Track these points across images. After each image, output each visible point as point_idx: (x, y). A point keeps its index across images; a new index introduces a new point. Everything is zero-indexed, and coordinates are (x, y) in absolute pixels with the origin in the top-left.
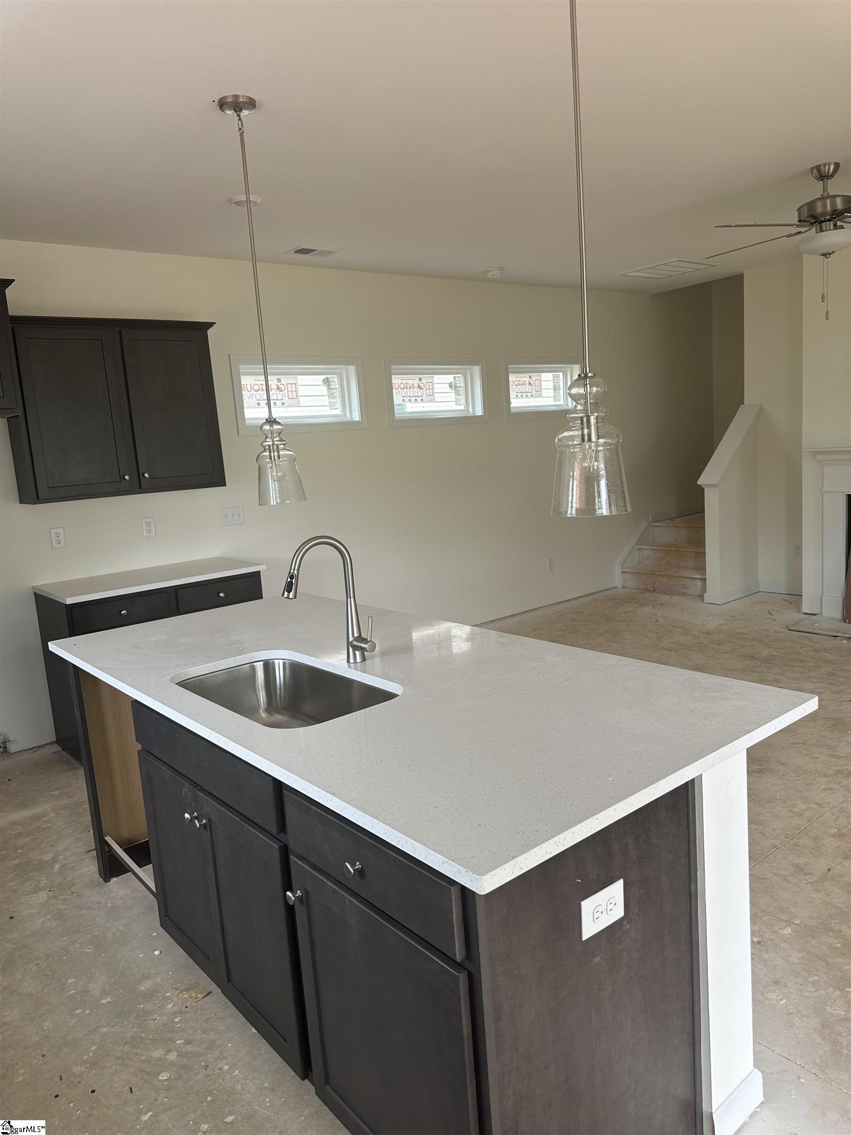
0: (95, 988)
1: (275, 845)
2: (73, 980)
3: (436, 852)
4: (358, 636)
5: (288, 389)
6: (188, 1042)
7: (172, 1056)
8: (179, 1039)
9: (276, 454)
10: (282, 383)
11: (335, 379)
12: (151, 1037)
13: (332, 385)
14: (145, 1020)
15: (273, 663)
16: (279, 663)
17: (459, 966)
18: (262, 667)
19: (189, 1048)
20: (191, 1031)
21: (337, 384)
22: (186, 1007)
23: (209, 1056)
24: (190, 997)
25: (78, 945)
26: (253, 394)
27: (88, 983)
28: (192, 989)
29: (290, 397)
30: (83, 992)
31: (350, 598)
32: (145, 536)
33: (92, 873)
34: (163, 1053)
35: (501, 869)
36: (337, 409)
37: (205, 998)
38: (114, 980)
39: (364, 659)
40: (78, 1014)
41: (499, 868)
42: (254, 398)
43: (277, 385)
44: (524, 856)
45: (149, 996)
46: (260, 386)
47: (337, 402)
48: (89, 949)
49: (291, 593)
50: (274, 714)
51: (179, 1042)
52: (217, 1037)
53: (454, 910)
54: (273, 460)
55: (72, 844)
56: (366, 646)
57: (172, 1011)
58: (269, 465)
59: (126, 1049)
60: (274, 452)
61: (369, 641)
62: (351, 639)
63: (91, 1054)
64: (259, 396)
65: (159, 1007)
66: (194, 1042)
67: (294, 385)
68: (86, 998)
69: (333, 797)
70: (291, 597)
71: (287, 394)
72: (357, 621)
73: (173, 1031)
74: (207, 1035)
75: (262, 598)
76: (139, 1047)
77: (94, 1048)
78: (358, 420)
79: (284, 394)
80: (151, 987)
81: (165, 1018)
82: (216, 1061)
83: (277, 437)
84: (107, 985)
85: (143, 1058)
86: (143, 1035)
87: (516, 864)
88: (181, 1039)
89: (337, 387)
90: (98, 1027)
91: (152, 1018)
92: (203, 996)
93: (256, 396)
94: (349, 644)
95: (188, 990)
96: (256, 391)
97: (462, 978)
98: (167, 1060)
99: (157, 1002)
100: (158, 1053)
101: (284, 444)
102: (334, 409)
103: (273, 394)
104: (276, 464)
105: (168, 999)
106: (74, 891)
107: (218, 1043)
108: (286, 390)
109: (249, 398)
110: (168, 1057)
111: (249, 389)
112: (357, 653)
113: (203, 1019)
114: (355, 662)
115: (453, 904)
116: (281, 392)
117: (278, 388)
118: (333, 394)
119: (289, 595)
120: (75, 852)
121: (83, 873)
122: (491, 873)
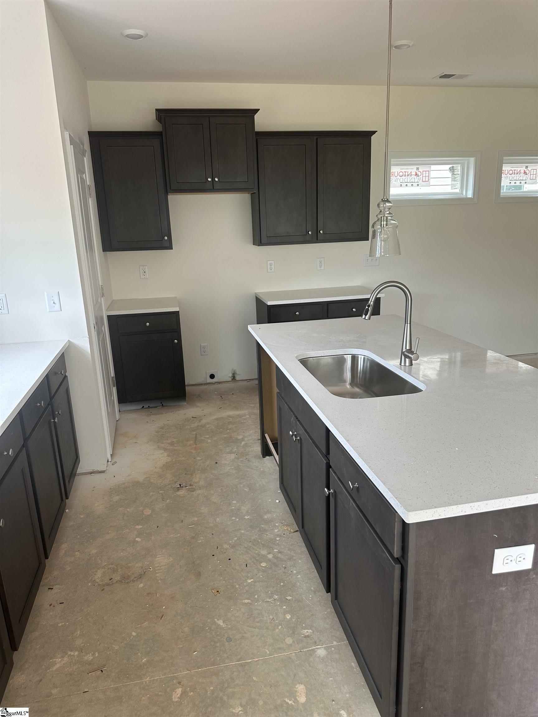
0: (244, 509)
1: (325, 461)
2: (235, 502)
3: (389, 490)
4: (409, 349)
5: (423, 175)
6: (280, 552)
7: (270, 556)
8: (276, 549)
9: (385, 223)
10: (420, 170)
11: (458, 168)
12: (263, 543)
13: (455, 172)
14: (263, 534)
15: (358, 357)
16: (361, 357)
17: (397, 561)
18: (350, 358)
19: (279, 555)
20: (283, 547)
21: (460, 171)
22: (284, 534)
23: (288, 563)
24: (287, 529)
25: (242, 486)
26: (398, 178)
27: (242, 506)
28: (289, 526)
29: (424, 180)
30: (238, 509)
31: (407, 323)
32: (318, 269)
33: (258, 451)
34: (266, 553)
35: (424, 512)
36: (456, 189)
37: (294, 533)
38: (253, 509)
39: (411, 364)
40: (233, 520)
41: (422, 511)
42: (399, 181)
43: (416, 172)
44: (443, 508)
45: (268, 522)
46: (404, 173)
47: (457, 184)
48: (246, 489)
49: (367, 316)
50: (355, 388)
51: (275, 550)
52: (294, 555)
53: (396, 527)
54: (382, 226)
55: (253, 434)
56: (412, 356)
57: (277, 533)
58: (379, 230)
59: (250, 544)
60: (384, 222)
61: (415, 354)
62: (404, 350)
63: (233, 541)
64: (402, 180)
65: (271, 529)
66: (283, 553)
67: (428, 172)
68: (239, 513)
69: (347, 442)
70: (366, 318)
71: (422, 179)
72: (409, 339)
73: (274, 544)
74: (290, 552)
75: (380, 315)
76: (256, 546)
77: (236, 539)
78: (471, 197)
79: (419, 179)
80: (270, 518)
81: (273, 536)
82: (291, 567)
83: (387, 211)
84: (250, 510)
85: (257, 552)
86: (260, 541)
87: (436, 511)
88: (277, 549)
89: (459, 173)
90: (240, 529)
91: (266, 533)
92: (293, 531)
93: (400, 180)
94: (403, 353)
95: (287, 525)
96: (400, 176)
97: (398, 567)
98: (267, 557)
99: (271, 526)
100: (264, 552)
101: (391, 217)
102: (454, 189)
103: (412, 178)
104: (384, 229)
105: (276, 526)
106: (247, 458)
107: (294, 558)
108: (422, 176)
109: (395, 181)
110: (268, 556)
111: (396, 175)
112: (407, 360)
113: (290, 543)
114: (405, 365)
115: (396, 523)
116: (418, 177)
117: (416, 174)
118: (456, 178)
119: (365, 317)
120: (253, 438)
121: (253, 450)
122: (416, 512)
